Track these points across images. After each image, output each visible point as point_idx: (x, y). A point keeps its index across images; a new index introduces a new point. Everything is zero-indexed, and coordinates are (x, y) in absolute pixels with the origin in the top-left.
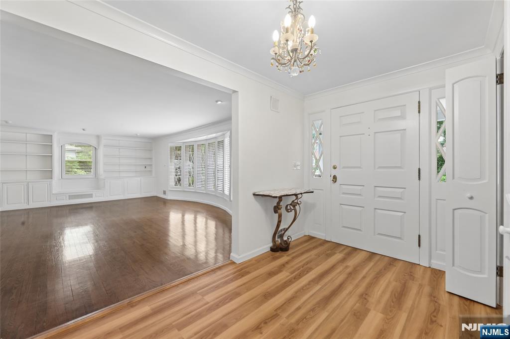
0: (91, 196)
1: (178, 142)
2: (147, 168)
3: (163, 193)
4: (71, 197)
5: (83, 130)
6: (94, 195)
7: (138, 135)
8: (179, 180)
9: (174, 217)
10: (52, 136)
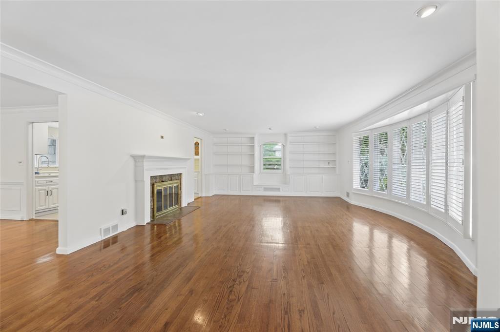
0: (278, 189)
1: (365, 129)
2: (332, 165)
3: (346, 195)
4: (266, 189)
5: (270, 129)
6: (281, 190)
7: (318, 127)
8: (366, 181)
9: (360, 230)
10: (254, 138)
